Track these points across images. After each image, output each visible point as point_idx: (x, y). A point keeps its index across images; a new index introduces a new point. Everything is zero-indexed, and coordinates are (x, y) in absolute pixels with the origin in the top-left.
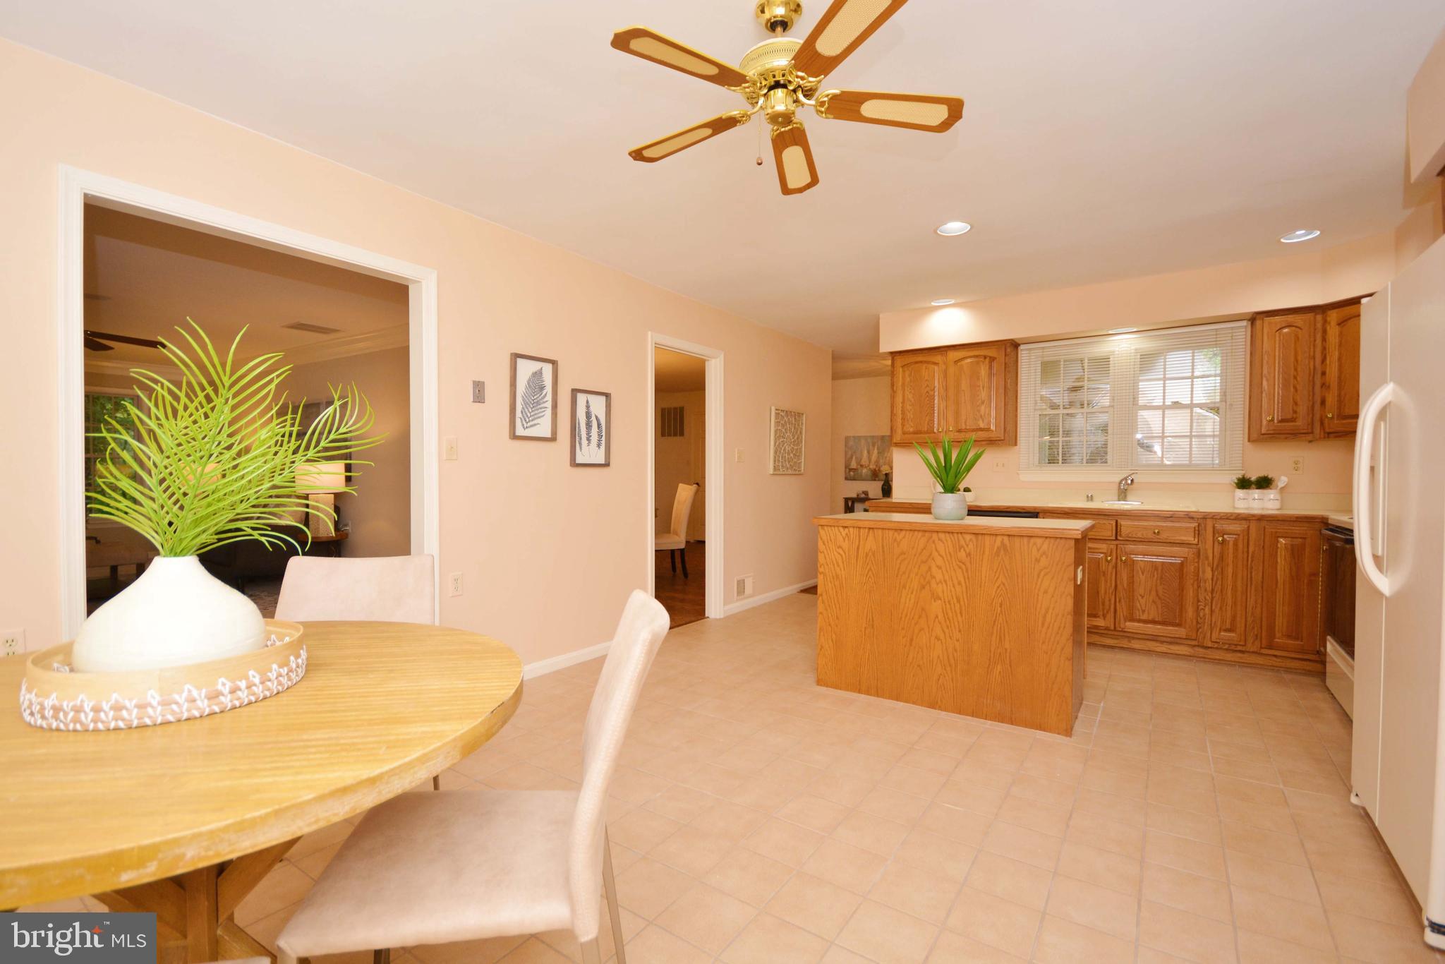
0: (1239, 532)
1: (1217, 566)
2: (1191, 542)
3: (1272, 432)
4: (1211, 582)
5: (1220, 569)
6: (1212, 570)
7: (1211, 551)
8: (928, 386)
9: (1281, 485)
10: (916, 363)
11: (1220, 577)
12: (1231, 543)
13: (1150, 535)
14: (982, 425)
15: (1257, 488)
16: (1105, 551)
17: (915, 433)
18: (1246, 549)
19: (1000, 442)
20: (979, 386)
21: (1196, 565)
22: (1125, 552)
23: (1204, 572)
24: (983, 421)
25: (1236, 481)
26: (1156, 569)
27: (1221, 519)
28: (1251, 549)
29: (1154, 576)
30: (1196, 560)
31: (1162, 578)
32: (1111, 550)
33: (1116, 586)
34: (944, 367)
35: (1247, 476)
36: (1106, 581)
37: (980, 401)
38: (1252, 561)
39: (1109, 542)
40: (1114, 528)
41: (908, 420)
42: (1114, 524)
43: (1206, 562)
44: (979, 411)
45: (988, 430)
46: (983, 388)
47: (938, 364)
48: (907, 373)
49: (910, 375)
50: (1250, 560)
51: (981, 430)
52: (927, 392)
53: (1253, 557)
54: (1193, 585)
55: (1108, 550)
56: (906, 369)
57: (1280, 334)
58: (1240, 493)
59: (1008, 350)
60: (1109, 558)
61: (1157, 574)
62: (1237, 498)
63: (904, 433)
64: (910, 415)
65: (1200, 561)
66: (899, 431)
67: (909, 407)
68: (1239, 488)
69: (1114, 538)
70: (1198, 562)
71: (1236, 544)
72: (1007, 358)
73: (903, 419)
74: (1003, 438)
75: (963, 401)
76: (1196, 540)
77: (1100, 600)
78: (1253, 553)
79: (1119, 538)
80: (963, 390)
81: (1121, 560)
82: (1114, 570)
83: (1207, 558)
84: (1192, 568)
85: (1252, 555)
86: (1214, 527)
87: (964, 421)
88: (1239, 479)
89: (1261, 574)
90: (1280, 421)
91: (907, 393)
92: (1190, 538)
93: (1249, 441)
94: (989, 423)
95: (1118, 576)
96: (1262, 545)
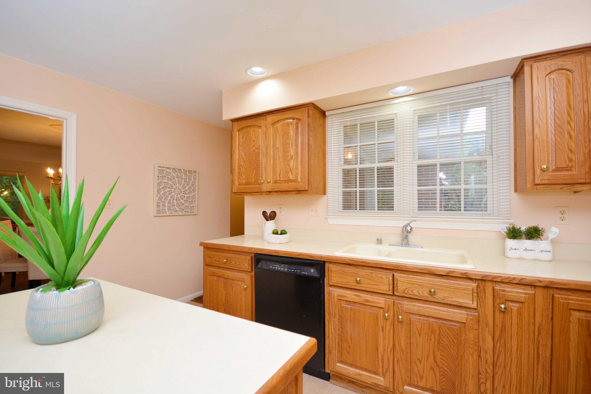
0: (523, 300)
1: (500, 337)
2: (469, 306)
3: (547, 182)
4: (492, 353)
5: (502, 341)
6: (493, 340)
7: (492, 319)
8: (254, 145)
9: (551, 236)
10: (247, 127)
11: (503, 352)
12: (515, 313)
13: (425, 294)
14: (291, 177)
15: (526, 239)
16: (383, 306)
17: (246, 184)
18: (532, 321)
19: (305, 192)
20: (289, 144)
21: (476, 332)
22: (403, 311)
23: (484, 340)
24: (292, 173)
25: (506, 230)
26: (433, 332)
27: (502, 282)
28: (538, 319)
29: (431, 340)
30: (476, 327)
31: (439, 343)
32: (389, 305)
33: (394, 345)
34: (264, 129)
35: (517, 226)
36: (384, 338)
37: (290, 157)
38: (539, 335)
39: (387, 297)
40: (391, 283)
41: (242, 174)
42: (391, 278)
43: (487, 330)
44: (289, 165)
45: (295, 181)
46: (292, 145)
47: (261, 127)
48: (241, 136)
49: (243, 137)
50: (536, 333)
51: (290, 181)
52: (254, 150)
53: (539, 330)
54: (472, 355)
55: (385, 304)
56: (240, 133)
57: (550, 79)
58: (511, 243)
59: (310, 112)
60: (387, 315)
61: (435, 338)
62: (508, 248)
63: (239, 184)
64: (243, 170)
65: (480, 328)
66: (237, 183)
67: (242, 163)
68: (510, 238)
69: (392, 294)
70: (478, 330)
71: (520, 313)
72: (309, 119)
73: (239, 173)
74: (307, 189)
75: (278, 157)
76: (475, 303)
77: (380, 356)
78: (540, 325)
79: (396, 293)
80: (278, 148)
81: (398, 318)
82: (392, 327)
83: (487, 325)
84: (472, 336)
85: (539, 327)
86: (494, 290)
87: (278, 174)
88: (509, 230)
89: (549, 351)
90: (554, 171)
91: (241, 151)
92: (468, 301)
93: (516, 191)
94: (296, 176)
95: (396, 335)
96: (550, 316)
